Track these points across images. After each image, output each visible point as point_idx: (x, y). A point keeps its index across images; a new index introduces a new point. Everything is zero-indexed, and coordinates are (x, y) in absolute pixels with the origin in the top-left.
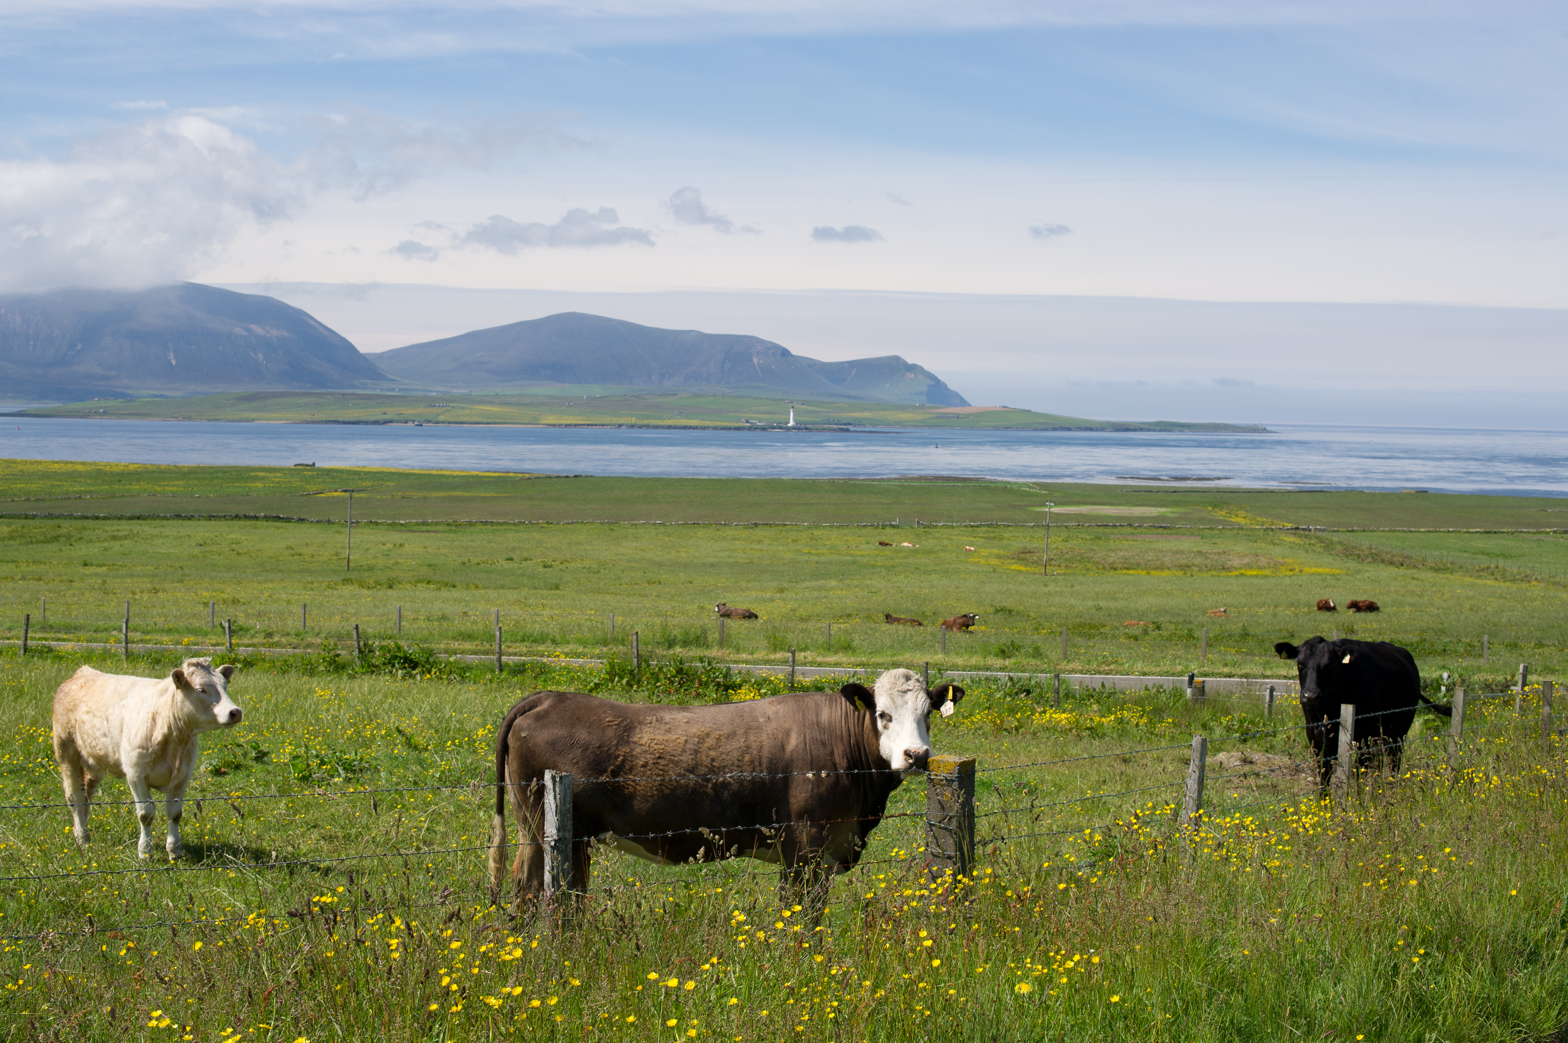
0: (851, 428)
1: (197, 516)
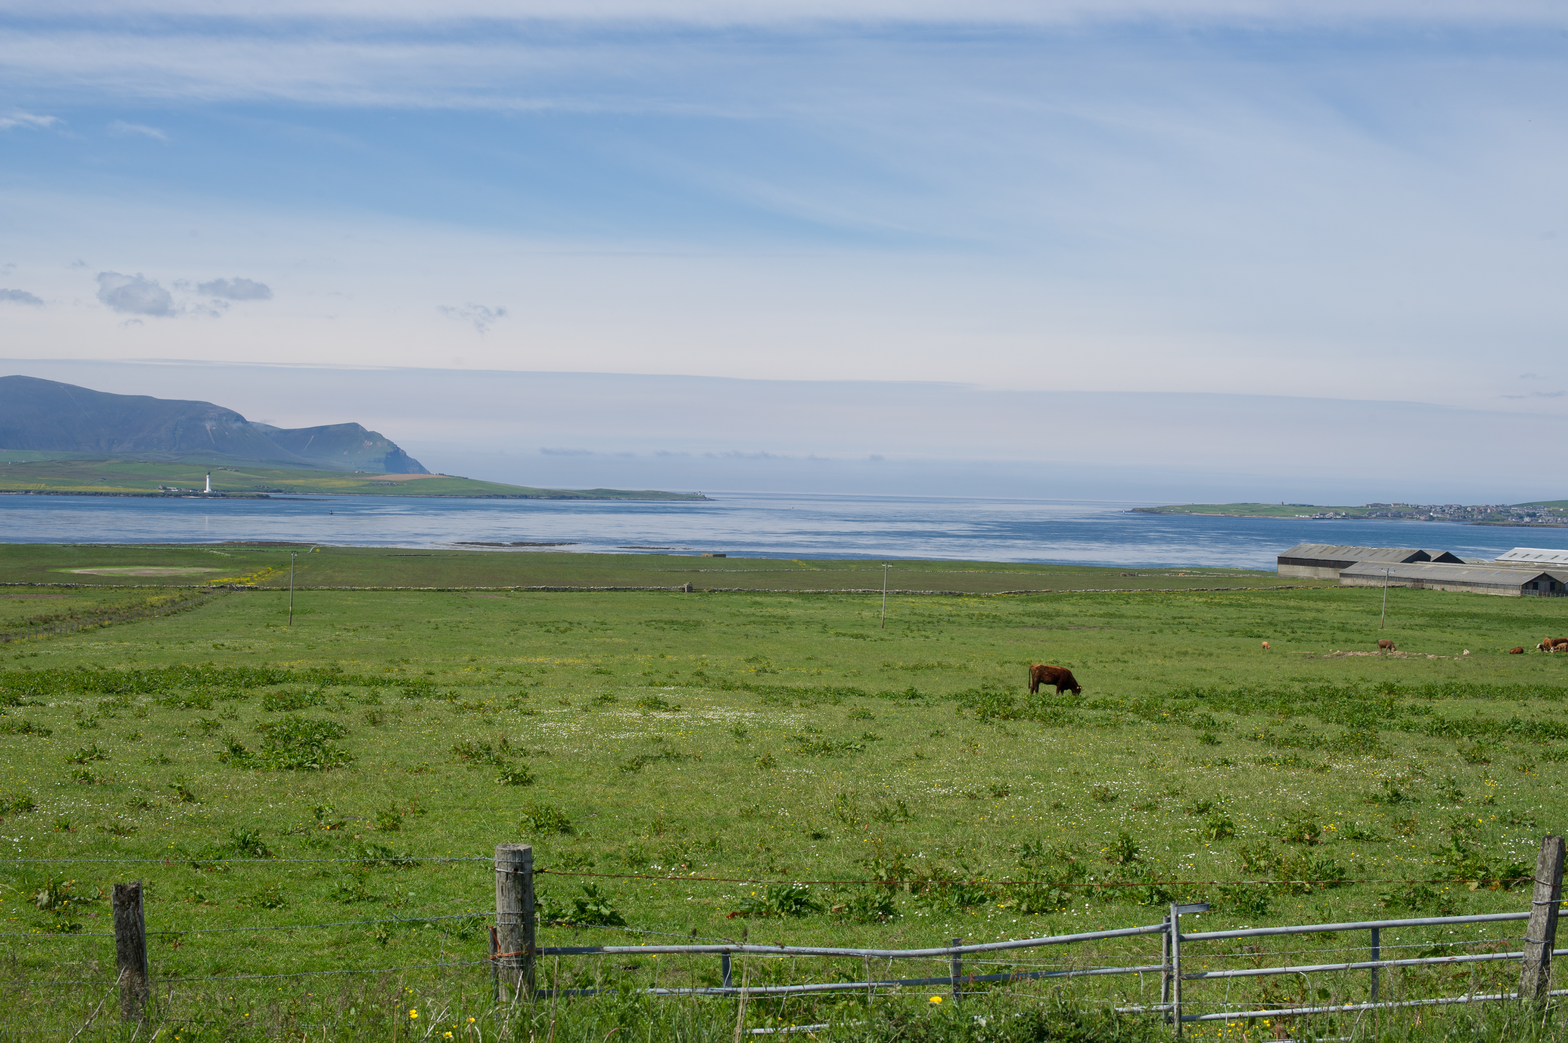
0: (272, 495)
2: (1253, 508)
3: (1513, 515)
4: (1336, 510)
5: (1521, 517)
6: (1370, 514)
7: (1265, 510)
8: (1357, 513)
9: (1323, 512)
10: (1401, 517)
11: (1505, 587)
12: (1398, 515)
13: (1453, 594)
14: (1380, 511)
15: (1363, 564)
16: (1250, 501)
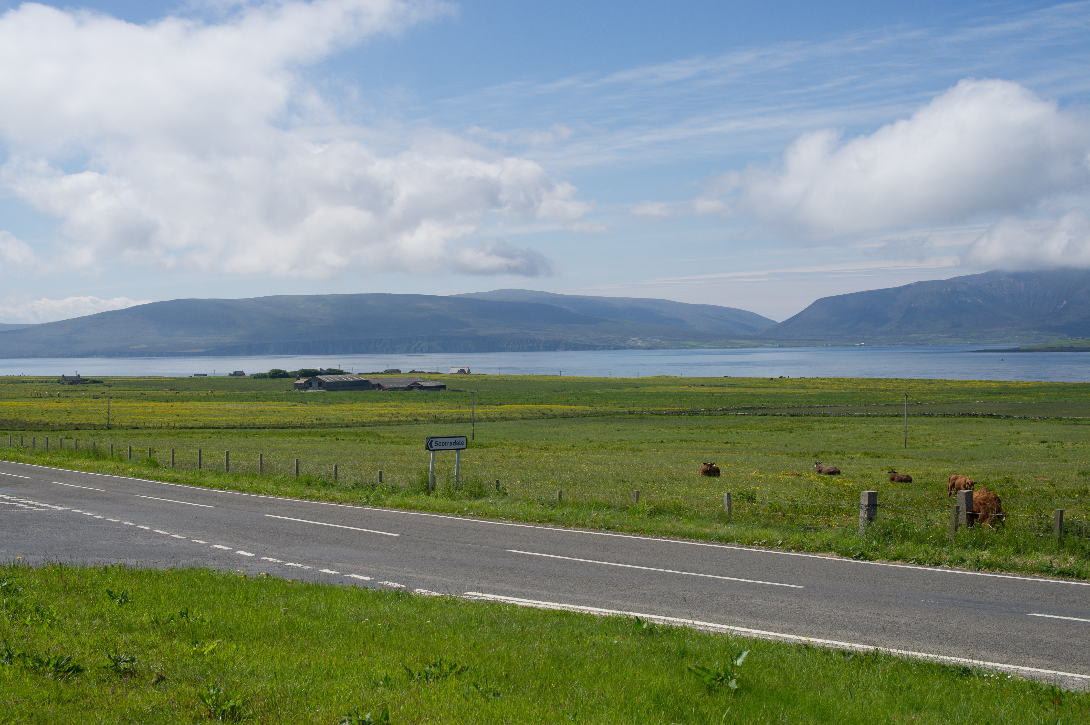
1: (936, 414)
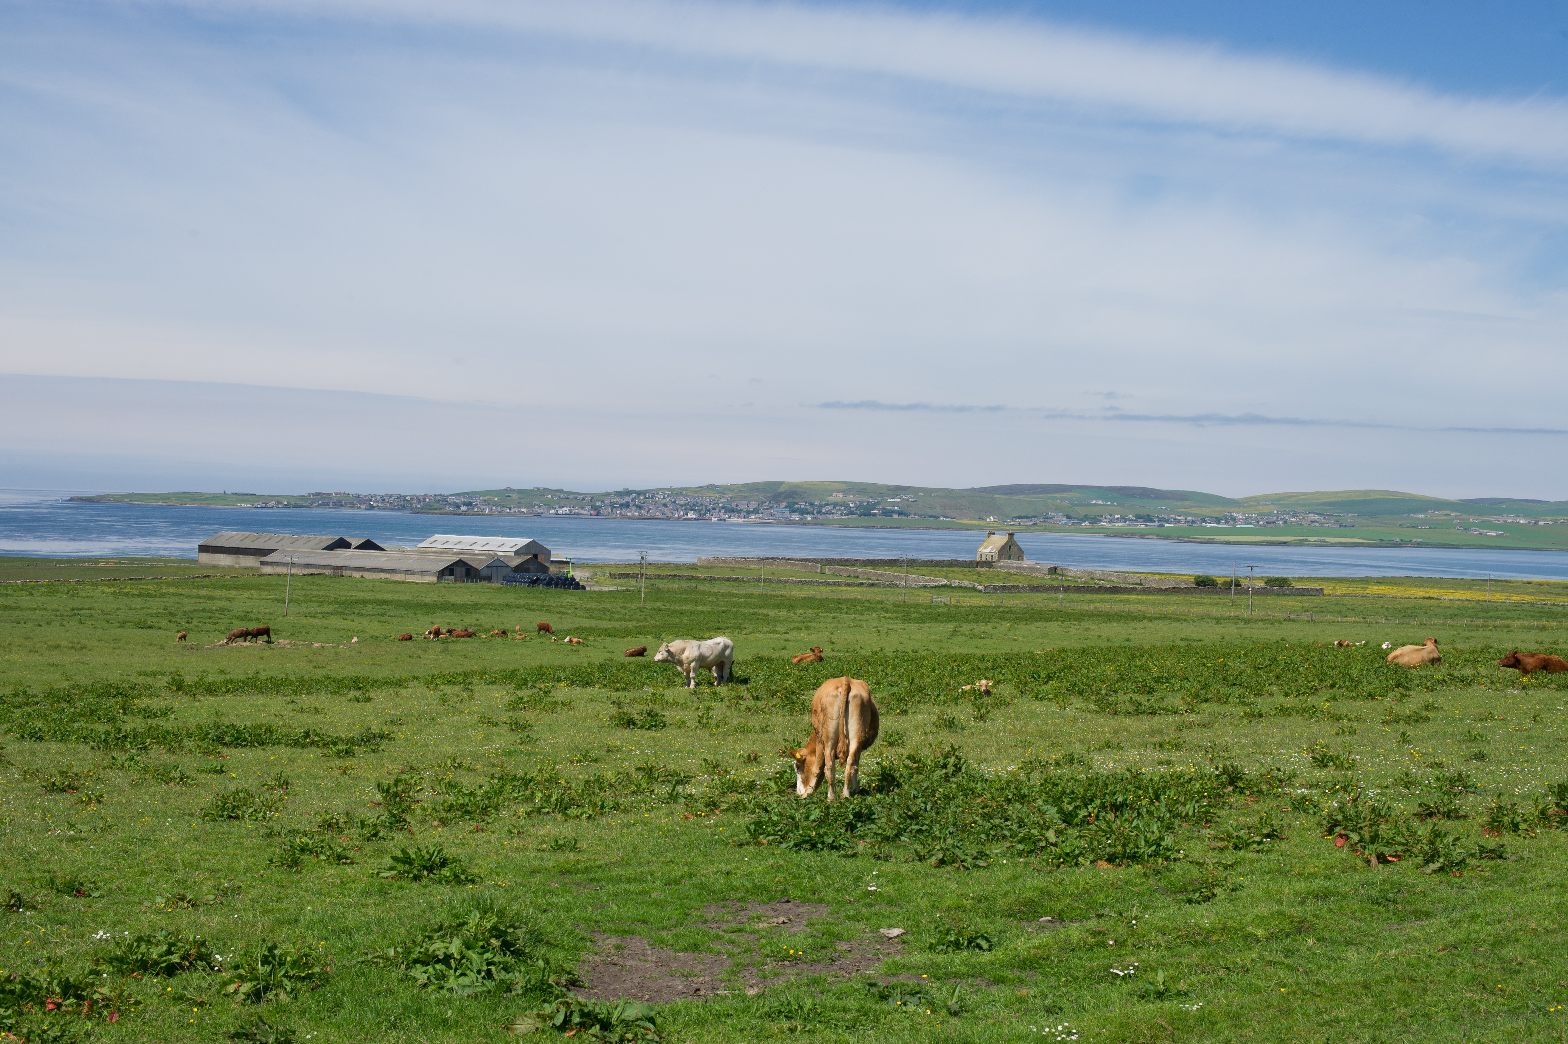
2: (194, 497)
3: (450, 504)
4: (278, 499)
5: (458, 507)
6: (312, 503)
7: (206, 499)
8: (299, 503)
9: (265, 501)
10: (342, 506)
11: (422, 573)
12: (339, 504)
13: (370, 581)
14: (322, 499)
15: (283, 551)
16: (191, 490)
